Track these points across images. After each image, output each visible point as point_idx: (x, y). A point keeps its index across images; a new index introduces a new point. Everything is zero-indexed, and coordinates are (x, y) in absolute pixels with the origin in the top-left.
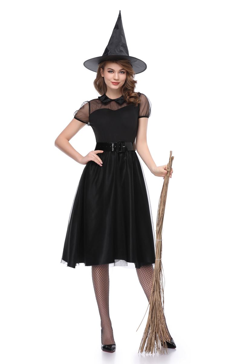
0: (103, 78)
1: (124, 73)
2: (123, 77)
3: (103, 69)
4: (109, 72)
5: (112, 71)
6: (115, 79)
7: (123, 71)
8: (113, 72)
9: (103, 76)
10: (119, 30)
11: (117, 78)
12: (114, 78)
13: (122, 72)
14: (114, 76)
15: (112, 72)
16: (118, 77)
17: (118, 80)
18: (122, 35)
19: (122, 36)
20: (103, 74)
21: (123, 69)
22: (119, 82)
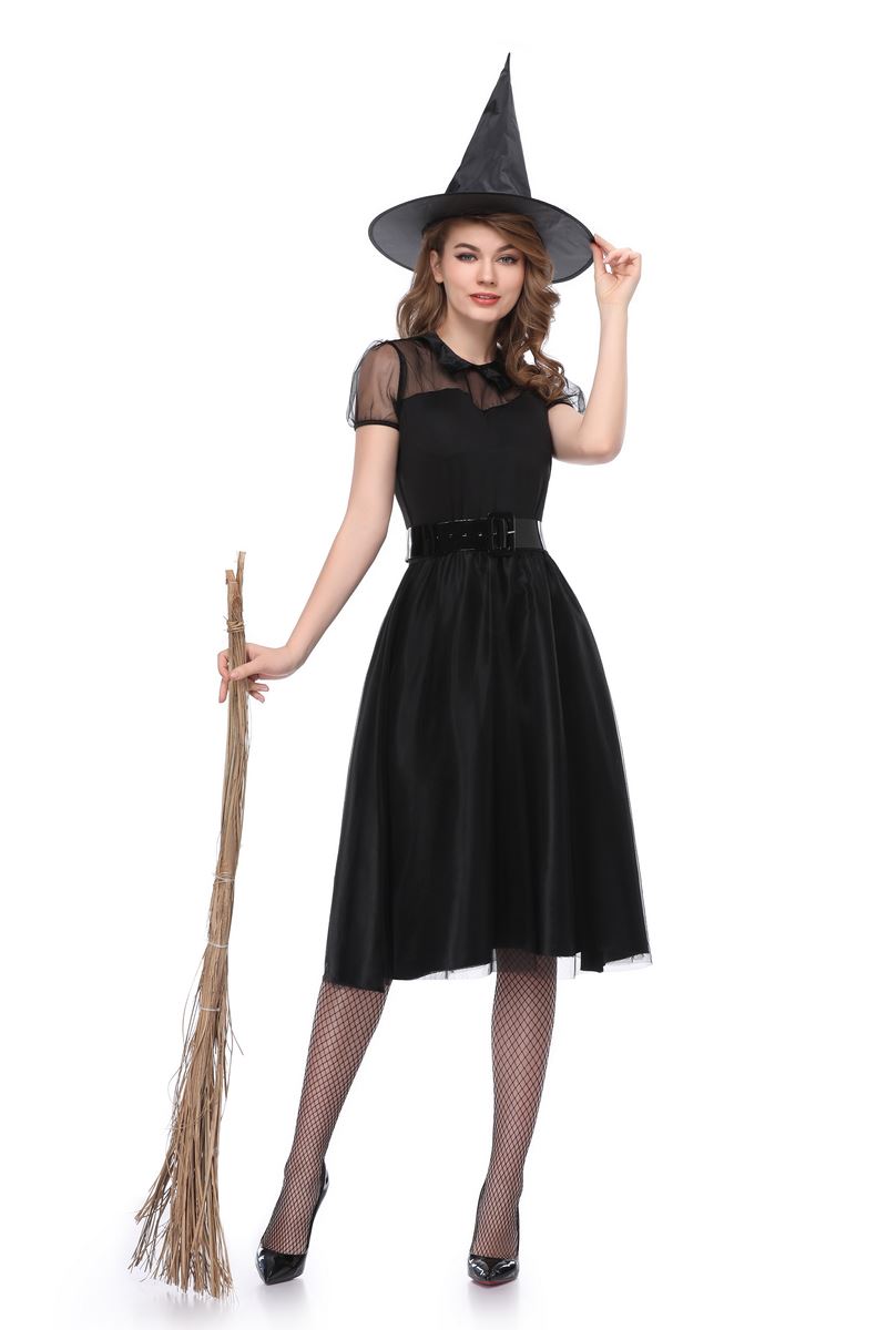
0: (442, 285)
1: (514, 260)
2: (511, 276)
3: (440, 252)
4: (461, 257)
5: (470, 255)
6: (481, 283)
7: (509, 252)
8: (476, 259)
9: (439, 279)
10: (497, 117)
11: (487, 277)
12: (481, 279)
14: (480, 271)
15: (473, 258)
16: (494, 273)
17: (493, 284)
18: (508, 134)
19: (508, 139)
20: (442, 271)
21: (510, 247)
22: (497, 293)
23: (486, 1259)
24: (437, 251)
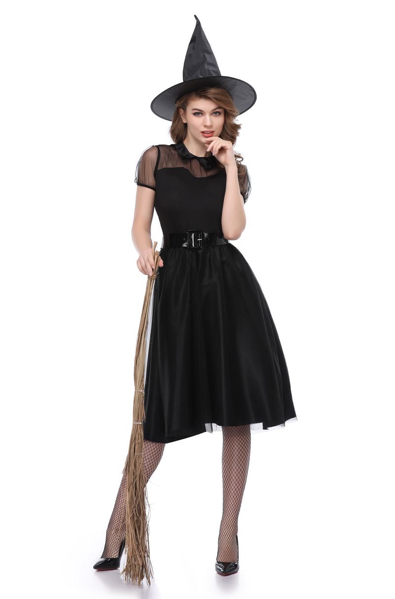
0: (186, 125)
1: (220, 113)
2: (218, 121)
3: (185, 110)
4: (195, 114)
5: (199, 113)
6: (205, 126)
7: (217, 110)
8: (202, 114)
9: (185, 122)
11: (208, 124)
12: (205, 124)
13: (216, 113)
14: (205, 121)
15: (200, 115)
16: (211, 121)
17: (211, 126)
20: (186, 119)
21: (219, 107)
22: (212, 130)
23: (223, 563)
24: (183, 109)
